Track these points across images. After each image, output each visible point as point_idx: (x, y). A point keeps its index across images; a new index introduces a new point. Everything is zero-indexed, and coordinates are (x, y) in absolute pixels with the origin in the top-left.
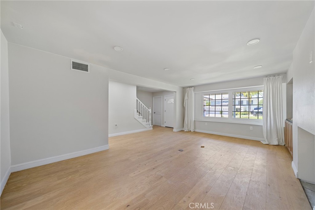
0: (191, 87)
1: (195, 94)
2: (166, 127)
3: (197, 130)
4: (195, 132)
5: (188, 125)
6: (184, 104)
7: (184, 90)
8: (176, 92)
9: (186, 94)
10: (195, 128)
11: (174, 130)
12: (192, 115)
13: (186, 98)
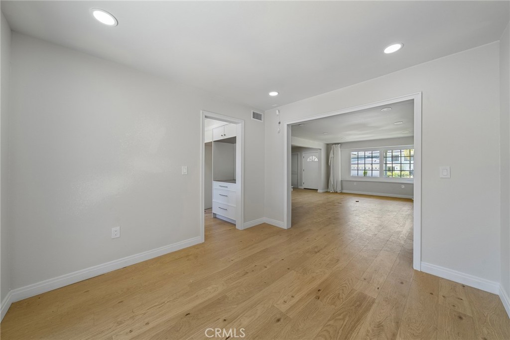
0: (338, 144)
1: (341, 151)
2: (305, 189)
3: (344, 191)
4: (342, 193)
5: (333, 185)
6: (330, 162)
7: (329, 147)
8: (321, 149)
9: (332, 151)
10: (342, 189)
11: (320, 191)
12: (338, 174)
13: (331, 155)
